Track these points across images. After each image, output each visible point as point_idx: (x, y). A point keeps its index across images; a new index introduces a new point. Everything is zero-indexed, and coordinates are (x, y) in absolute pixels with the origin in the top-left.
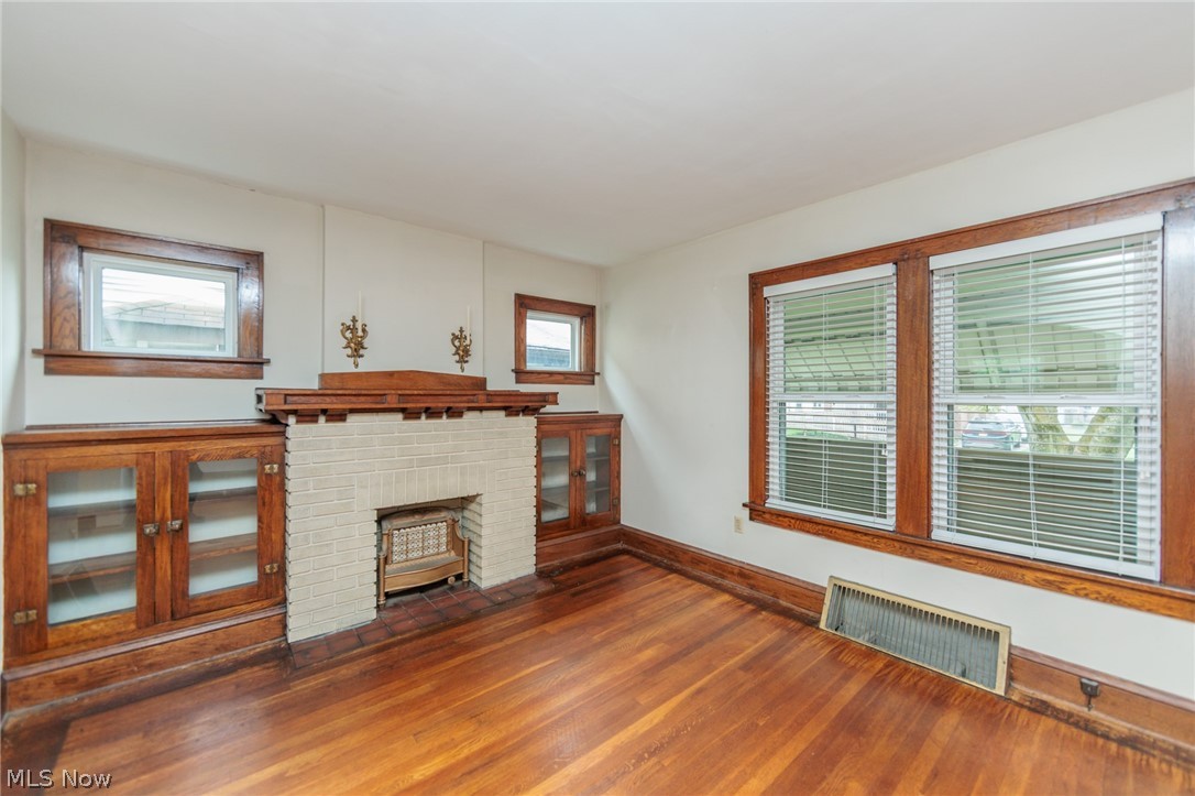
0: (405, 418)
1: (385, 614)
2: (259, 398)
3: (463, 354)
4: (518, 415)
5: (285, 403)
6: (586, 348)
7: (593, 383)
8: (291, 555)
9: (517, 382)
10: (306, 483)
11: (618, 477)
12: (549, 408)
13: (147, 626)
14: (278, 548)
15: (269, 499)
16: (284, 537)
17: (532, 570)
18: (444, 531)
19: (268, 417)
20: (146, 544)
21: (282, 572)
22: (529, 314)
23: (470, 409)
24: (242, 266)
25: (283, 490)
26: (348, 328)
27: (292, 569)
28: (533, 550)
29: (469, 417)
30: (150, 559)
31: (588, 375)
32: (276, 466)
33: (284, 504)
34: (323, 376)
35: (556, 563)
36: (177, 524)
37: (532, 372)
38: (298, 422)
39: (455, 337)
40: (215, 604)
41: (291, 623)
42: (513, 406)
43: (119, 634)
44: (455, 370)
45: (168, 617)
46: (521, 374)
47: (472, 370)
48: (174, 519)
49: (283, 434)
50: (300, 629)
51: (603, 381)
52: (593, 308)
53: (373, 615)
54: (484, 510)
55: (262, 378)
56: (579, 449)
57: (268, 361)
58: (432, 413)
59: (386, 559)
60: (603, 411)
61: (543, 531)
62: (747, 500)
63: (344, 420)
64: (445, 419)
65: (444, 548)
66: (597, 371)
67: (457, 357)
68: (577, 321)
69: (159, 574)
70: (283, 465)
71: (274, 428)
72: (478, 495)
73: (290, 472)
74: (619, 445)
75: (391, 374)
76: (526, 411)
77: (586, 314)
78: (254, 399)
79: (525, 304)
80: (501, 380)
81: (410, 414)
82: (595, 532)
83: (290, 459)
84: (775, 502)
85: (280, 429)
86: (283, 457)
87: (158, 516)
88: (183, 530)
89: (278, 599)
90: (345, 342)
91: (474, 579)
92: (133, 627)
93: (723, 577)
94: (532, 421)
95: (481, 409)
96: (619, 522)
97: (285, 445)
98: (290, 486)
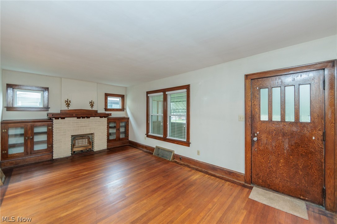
0: (77, 118)
1: (73, 155)
2: (48, 115)
3: (92, 106)
4: (103, 118)
5: (53, 116)
6: (122, 104)
7: (124, 111)
8: (54, 143)
9: (105, 111)
10: (57, 130)
11: (128, 130)
12: (110, 116)
13: (26, 155)
14: (51, 142)
15: (50, 134)
16: (52, 140)
17: (106, 148)
18: (87, 140)
19: (50, 118)
20: (26, 141)
21: (52, 147)
22: (108, 97)
23: (91, 117)
24: (44, 90)
25: (52, 132)
26: (67, 101)
27: (54, 146)
28: (106, 144)
29: (91, 118)
30: (27, 143)
31: (123, 109)
32: (51, 127)
33: (53, 134)
34: (61, 110)
35: (112, 147)
36: (31, 137)
37: (109, 109)
38: (55, 119)
39: (90, 102)
40: (39, 152)
41: (54, 155)
42: (102, 116)
43: (21, 156)
44: (90, 109)
45: (30, 154)
46: (106, 109)
47: (94, 108)
48: (31, 136)
49: (52, 121)
50: (55, 157)
51: (126, 110)
52: (124, 95)
53: (71, 155)
54: (95, 136)
55: (48, 111)
56: (118, 125)
57: (50, 108)
58: (83, 118)
59: (74, 145)
60: (126, 117)
61: (109, 141)
62: (146, 134)
63: (64, 119)
64: (86, 119)
65: (87, 143)
66: (125, 108)
67: (91, 106)
68: (120, 98)
69: (28, 146)
70: (52, 127)
71: (51, 120)
72: (93, 133)
73: (53, 128)
74: (128, 124)
75: (76, 110)
76: (105, 117)
77: (122, 97)
78: (47, 115)
79: (107, 95)
80: (101, 110)
81: (78, 118)
82: (122, 141)
83: (54, 126)
84: (150, 134)
85: (52, 120)
86: (53, 126)
87: (28, 136)
88: (33, 138)
89: (51, 152)
90: (66, 104)
91: (93, 150)
92: (23, 155)
93: (143, 148)
94: (106, 119)
95: (94, 117)
96: (128, 139)
97: (53, 124)
98: (54, 131)
